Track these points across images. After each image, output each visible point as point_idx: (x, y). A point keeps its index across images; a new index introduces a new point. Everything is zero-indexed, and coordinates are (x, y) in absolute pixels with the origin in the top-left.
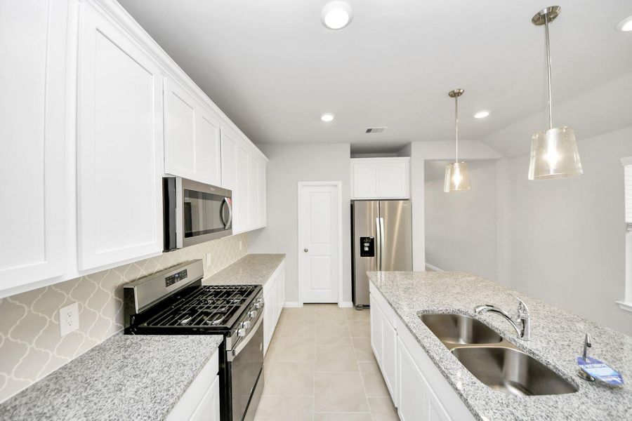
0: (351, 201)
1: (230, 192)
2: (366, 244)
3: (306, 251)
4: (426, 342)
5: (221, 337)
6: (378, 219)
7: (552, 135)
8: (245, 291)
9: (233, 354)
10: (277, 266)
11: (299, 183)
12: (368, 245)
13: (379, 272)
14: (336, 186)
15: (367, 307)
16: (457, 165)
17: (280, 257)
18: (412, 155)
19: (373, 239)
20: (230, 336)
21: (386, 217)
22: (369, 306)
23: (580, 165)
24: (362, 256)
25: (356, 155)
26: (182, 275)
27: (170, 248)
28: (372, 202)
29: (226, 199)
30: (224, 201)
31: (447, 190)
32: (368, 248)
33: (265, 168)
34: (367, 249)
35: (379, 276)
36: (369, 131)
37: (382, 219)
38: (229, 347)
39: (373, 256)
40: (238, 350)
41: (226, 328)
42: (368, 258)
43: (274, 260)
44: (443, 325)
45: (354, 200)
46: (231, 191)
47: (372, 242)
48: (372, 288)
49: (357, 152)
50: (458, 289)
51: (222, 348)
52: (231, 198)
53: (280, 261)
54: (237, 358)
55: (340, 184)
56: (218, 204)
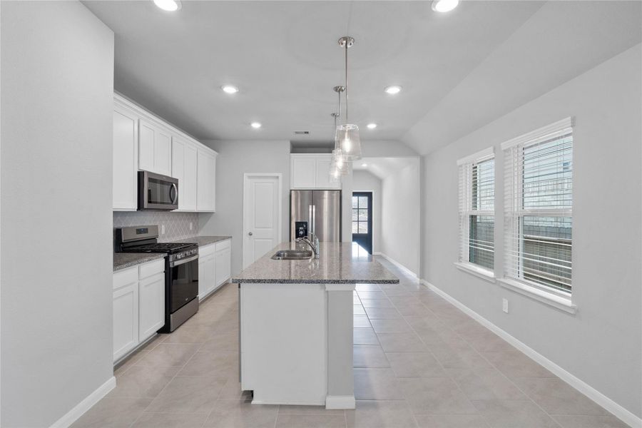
0: (290, 190)
2: (300, 228)
3: (250, 234)
11: (245, 174)
14: (278, 177)
19: (306, 224)
21: (318, 206)
24: (297, 238)
25: (296, 150)
26: (145, 231)
27: (142, 209)
28: (307, 192)
29: (174, 185)
33: (214, 161)
34: (301, 232)
37: (314, 206)
46: (177, 180)
52: (177, 184)
55: (281, 175)
56: (167, 188)
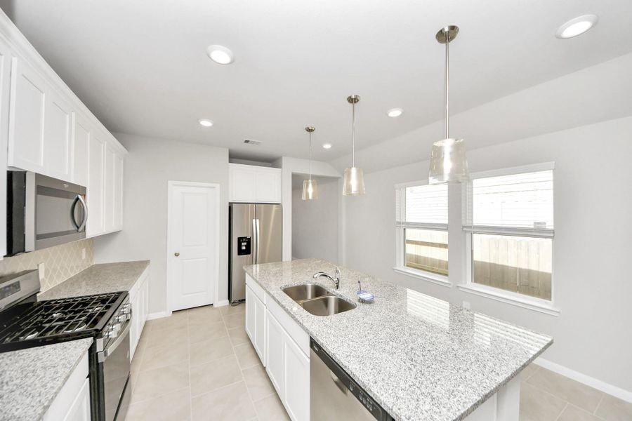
0: (230, 203)
1: (84, 189)
2: (243, 244)
3: (177, 255)
4: (284, 303)
5: (90, 340)
6: (254, 220)
7: (354, 171)
8: (107, 300)
9: (105, 354)
10: (141, 273)
11: (169, 182)
12: (245, 244)
13: (254, 265)
14: (213, 188)
15: (243, 301)
16: (310, 181)
17: (143, 264)
18: (283, 167)
19: (250, 239)
20: (101, 337)
21: (262, 219)
22: (244, 300)
23: (364, 189)
24: (239, 254)
25: (234, 160)
26: (16, 287)
27: (14, 252)
28: (250, 205)
29: (80, 197)
30: (78, 199)
31: (304, 198)
32: (245, 246)
33: (122, 162)
34: (244, 248)
35: (254, 269)
36: (247, 141)
37: (258, 220)
38: (100, 347)
39: (250, 253)
40: (109, 351)
41: (97, 330)
42: (245, 256)
43: (136, 268)
44: (297, 293)
45: (232, 203)
46: (85, 187)
47: (249, 241)
48: (248, 279)
49: (235, 157)
50: (309, 269)
51: (92, 350)
52: (85, 196)
53: (144, 267)
54: (109, 359)
55: (218, 186)
56: (68, 202)
